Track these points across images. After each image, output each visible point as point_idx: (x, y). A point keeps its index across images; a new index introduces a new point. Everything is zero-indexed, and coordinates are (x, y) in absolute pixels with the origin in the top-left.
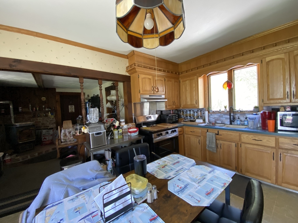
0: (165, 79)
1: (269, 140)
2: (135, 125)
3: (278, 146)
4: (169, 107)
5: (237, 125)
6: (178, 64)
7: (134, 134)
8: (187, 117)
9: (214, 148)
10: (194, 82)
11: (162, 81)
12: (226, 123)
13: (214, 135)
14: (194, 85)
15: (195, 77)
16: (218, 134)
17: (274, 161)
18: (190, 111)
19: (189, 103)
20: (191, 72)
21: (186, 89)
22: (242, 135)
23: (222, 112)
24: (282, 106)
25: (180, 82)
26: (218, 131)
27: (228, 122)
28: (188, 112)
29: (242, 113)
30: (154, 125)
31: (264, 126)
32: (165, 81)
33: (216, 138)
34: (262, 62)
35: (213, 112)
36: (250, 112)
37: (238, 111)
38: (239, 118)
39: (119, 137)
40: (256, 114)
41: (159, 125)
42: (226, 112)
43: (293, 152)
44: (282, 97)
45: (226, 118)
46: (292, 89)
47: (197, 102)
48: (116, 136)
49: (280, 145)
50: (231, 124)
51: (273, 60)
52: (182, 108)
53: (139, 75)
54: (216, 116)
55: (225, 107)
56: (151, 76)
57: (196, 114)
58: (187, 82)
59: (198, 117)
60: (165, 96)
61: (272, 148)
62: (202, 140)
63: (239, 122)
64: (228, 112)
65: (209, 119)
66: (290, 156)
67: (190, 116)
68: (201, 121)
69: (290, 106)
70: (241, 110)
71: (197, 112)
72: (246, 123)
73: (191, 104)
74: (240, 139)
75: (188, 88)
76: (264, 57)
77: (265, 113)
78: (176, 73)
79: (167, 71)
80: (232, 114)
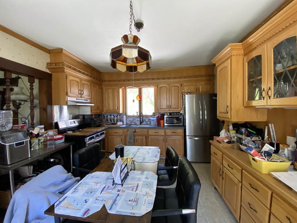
0: (91, 84)
1: (161, 132)
2: (57, 132)
3: (165, 135)
4: (94, 112)
5: (144, 125)
6: (101, 72)
7: (61, 142)
8: (108, 120)
9: (132, 142)
10: (116, 91)
11: (89, 85)
12: (137, 124)
13: (133, 133)
14: (116, 94)
15: (117, 87)
16: (135, 132)
17: (164, 143)
18: (111, 115)
19: (112, 108)
20: (113, 83)
21: (109, 96)
22: (149, 130)
23: (135, 116)
24: (166, 113)
25: (102, 89)
26: (135, 130)
27: (138, 123)
28: (109, 117)
29: (147, 116)
30: (80, 130)
31: (159, 124)
32: (91, 86)
33: (134, 135)
34: (157, 87)
35: (129, 116)
36: (151, 116)
37: (144, 116)
38: (145, 120)
39: (39, 147)
40: (154, 117)
41: (85, 130)
42: (137, 116)
43: (172, 136)
44: (166, 108)
45: (138, 121)
46: (170, 103)
47: (119, 108)
48: (36, 146)
49: (166, 134)
50: (140, 124)
51: (162, 87)
52: (105, 112)
53: (66, 76)
54: (131, 119)
55: (137, 113)
56: (78, 79)
57: (116, 118)
58: (110, 90)
59: (118, 120)
60: (91, 101)
61: (163, 136)
62: (123, 139)
63: (145, 123)
64: (138, 116)
65: (126, 122)
66: (171, 139)
67: (111, 120)
68: (121, 123)
69: (169, 113)
70: (146, 115)
71: (117, 117)
72: (149, 123)
73: (113, 110)
74: (148, 133)
75: (110, 95)
76: (159, 84)
77: (159, 116)
78: (100, 80)
79: (92, 77)
80: (141, 118)
